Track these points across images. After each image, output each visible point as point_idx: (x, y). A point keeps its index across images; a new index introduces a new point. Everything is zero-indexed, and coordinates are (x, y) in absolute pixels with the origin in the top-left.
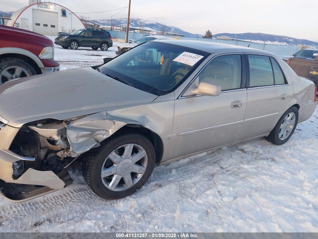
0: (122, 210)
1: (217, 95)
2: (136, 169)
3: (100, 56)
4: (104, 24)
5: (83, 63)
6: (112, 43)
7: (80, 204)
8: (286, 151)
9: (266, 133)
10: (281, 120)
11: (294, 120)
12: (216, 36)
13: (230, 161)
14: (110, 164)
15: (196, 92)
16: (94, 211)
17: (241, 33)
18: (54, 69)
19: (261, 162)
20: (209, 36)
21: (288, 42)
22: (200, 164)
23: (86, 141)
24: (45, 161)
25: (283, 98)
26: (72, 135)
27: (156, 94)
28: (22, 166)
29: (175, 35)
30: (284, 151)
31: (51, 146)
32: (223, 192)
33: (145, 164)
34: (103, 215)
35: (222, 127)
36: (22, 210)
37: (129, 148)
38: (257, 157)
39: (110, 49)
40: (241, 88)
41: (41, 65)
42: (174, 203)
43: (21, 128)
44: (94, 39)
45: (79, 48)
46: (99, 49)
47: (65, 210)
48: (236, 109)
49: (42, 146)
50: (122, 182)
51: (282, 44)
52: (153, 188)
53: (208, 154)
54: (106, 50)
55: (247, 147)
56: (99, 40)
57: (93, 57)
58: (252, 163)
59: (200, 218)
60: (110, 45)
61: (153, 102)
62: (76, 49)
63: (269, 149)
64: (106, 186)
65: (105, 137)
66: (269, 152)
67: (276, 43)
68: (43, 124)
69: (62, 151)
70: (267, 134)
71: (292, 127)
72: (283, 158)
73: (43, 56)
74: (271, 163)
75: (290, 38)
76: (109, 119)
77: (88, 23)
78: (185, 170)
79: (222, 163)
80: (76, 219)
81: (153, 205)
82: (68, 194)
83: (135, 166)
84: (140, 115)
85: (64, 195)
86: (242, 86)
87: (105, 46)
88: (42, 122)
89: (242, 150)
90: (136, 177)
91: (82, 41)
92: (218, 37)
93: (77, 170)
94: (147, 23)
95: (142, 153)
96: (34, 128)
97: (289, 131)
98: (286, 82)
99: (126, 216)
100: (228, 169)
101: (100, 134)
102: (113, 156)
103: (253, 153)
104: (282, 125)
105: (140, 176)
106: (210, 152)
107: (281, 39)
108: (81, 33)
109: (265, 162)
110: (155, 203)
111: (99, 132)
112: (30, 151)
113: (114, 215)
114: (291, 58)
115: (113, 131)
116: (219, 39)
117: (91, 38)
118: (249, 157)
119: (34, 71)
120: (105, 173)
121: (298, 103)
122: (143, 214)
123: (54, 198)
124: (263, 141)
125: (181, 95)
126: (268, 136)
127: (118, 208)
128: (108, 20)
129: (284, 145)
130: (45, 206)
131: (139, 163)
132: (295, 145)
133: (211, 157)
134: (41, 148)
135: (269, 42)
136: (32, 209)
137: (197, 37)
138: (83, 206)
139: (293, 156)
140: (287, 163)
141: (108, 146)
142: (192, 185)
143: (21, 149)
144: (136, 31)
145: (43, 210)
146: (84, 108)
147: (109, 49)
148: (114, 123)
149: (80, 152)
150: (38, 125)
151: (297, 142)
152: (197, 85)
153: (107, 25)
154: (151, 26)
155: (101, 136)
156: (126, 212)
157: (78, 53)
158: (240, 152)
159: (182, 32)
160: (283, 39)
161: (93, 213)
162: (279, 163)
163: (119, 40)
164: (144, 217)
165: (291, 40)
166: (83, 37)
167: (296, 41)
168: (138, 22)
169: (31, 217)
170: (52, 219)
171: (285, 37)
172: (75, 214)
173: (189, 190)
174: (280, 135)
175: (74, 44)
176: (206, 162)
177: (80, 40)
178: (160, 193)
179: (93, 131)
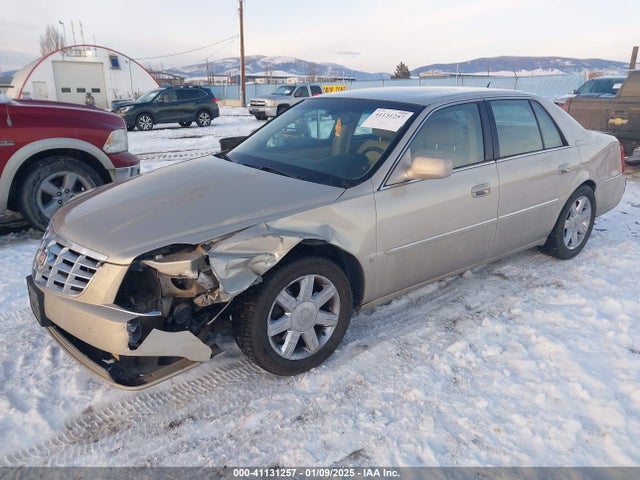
0: (308, 390)
1: (446, 176)
2: (323, 318)
3: (200, 137)
4: (191, 75)
5: (170, 154)
6: (218, 110)
7: (236, 389)
8: (581, 269)
9: (539, 238)
10: (565, 213)
11: (589, 210)
12: (418, 71)
13: (481, 295)
14: (279, 313)
15: (409, 174)
16: (261, 397)
17: (465, 61)
18: (132, 169)
19: (537, 290)
20: (403, 74)
21: (561, 68)
22: (428, 307)
23: (240, 274)
24: (170, 320)
25: (564, 172)
26: (219, 267)
27: (341, 186)
28: (138, 328)
29: (336, 79)
30: (578, 268)
31: (179, 291)
32: (477, 346)
33: (337, 309)
34: (280, 401)
35: (462, 233)
36: (142, 407)
37: (307, 283)
38: (530, 284)
39: (215, 121)
40: (485, 161)
41: (108, 164)
42: (395, 371)
43: (132, 265)
44: (182, 107)
45: (155, 127)
46: (194, 124)
47: (213, 400)
48: (481, 199)
49: (164, 294)
50: (301, 344)
51: (549, 72)
52: (354, 352)
53: (441, 288)
54: (209, 125)
55: (509, 269)
56: (191, 106)
57: (187, 142)
58: (522, 294)
59: (445, 389)
60: (214, 114)
61: (338, 200)
62: (151, 129)
63: (549, 268)
64: (277, 351)
65: (270, 265)
66: (550, 274)
67: (539, 72)
68: (164, 255)
69: (203, 296)
70: (543, 241)
71: (586, 224)
72: (576, 279)
73: (110, 148)
74: (555, 291)
75: (565, 59)
76: (272, 235)
77: (161, 76)
78: (404, 318)
79: (468, 300)
80: (236, 412)
81: (360, 377)
82: (211, 375)
83: (320, 314)
84: (319, 224)
85: (206, 377)
86: (487, 158)
87: (204, 117)
88: (163, 251)
89: (501, 275)
90: (324, 334)
91: (160, 112)
92: (422, 74)
93: (219, 335)
94: (278, 62)
95: (330, 291)
96: (150, 263)
97: (581, 231)
98: (565, 143)
99: (318, 399)
100: (481, 309)
101: (260, 261)
102: (283, 297)
103: (521, 279)
104: (567, 221)
105: (329, 331)
106: (443, 284)
107: (547, 63)
108: (155, 97)
109: (544, 290)
110: (363, 374)
111: (259, 257)
112: (146, 303)
113: (297, 400)
114: (571, 98)
115: (280, 255)
116: (425, 78)
117: (176, 104)
118: (514, 286)
119: (98, 176)
120: (273, 329)
121: (592, 179)
122: (346, 393)
123: (188, 383)
124: (537, 256)
125: (384, 183)
126: (546, 244)
127: (302, 389)
128: (199, 66)
129: (577, 258)
130: (178, 397)
131: (326, 308)
132: (596, 256)
133: (446, 292)
134: (162, 297)
135: (524, 73)
136: (159, 404)
137: (380, 78)
138: (241, 392)
139: (593, 274)
140: (586, 288)
141: (274, 281)
142: (422, 341)
143: (133, 301)
144: (258, 80)
145: (177, 403)
146: (227, 222)
147: (212, 122)
148: (282, 240)
149: (235, 292)
150: (157, 257)
151: (600, 251)
152: (410, 163)
153: (200, 76)
154: (286, 67)
155: (263, 264)
156: (316, 393)
157: (155, 137)
158: (497, 278)
159: (348, 71)
160: (552, 62)
161: (262, 401)
162: (571, 289)
163: (228, 102)
164: (349, 397)
165: (567, 63)
166: (161, 104)
167: (578, 64)
168: (259, 64)
169: (160, 416)
170: (196, 415)
171: (555, 58)
172: (232, 405)
173: (418, 349)
174: (566, 241)
175: (145, 121)
176: (439, 302)
177: (156, 110)
178: (367, 358)
179: (250, 257)
